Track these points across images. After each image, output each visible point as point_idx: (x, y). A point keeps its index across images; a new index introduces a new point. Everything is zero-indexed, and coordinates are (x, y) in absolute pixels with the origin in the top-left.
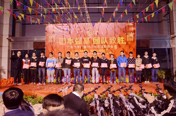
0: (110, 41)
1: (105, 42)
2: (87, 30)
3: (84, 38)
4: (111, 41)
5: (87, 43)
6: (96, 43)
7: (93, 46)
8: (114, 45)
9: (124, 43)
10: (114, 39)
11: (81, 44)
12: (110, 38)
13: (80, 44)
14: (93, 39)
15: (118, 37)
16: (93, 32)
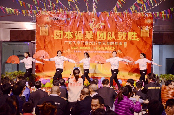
0: (118, 37)
1: (112, 38)
2: (90, 21)
3: (87, 32)
4: (120, 37)
5: (89, 39)
6: (100, 38)
7: (97, 42)
8: (123, 41)
9: (136, 40)
10: (124, 34)
11: (82, 39)
12: (118, 32)
13: (80, 39)
14: (97, 33)
15: (130, 31)
16: (98, 24)
